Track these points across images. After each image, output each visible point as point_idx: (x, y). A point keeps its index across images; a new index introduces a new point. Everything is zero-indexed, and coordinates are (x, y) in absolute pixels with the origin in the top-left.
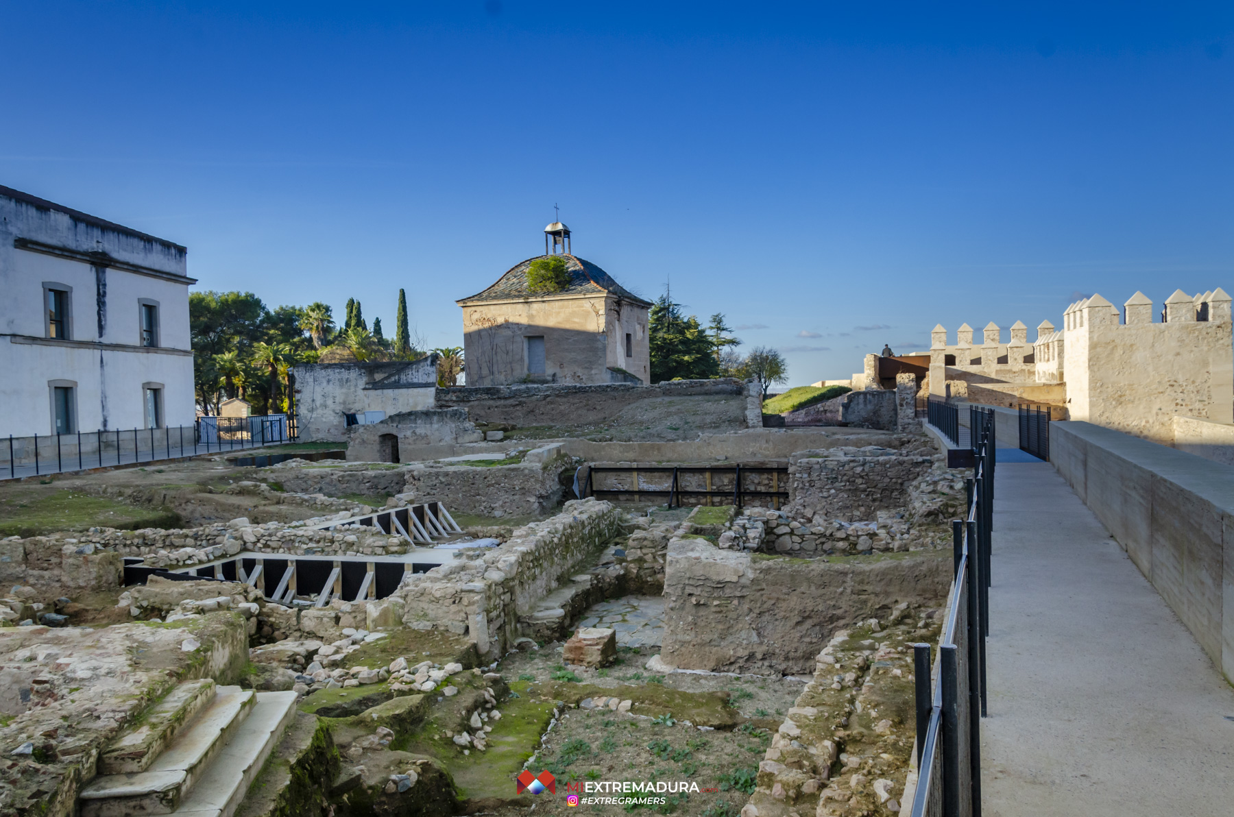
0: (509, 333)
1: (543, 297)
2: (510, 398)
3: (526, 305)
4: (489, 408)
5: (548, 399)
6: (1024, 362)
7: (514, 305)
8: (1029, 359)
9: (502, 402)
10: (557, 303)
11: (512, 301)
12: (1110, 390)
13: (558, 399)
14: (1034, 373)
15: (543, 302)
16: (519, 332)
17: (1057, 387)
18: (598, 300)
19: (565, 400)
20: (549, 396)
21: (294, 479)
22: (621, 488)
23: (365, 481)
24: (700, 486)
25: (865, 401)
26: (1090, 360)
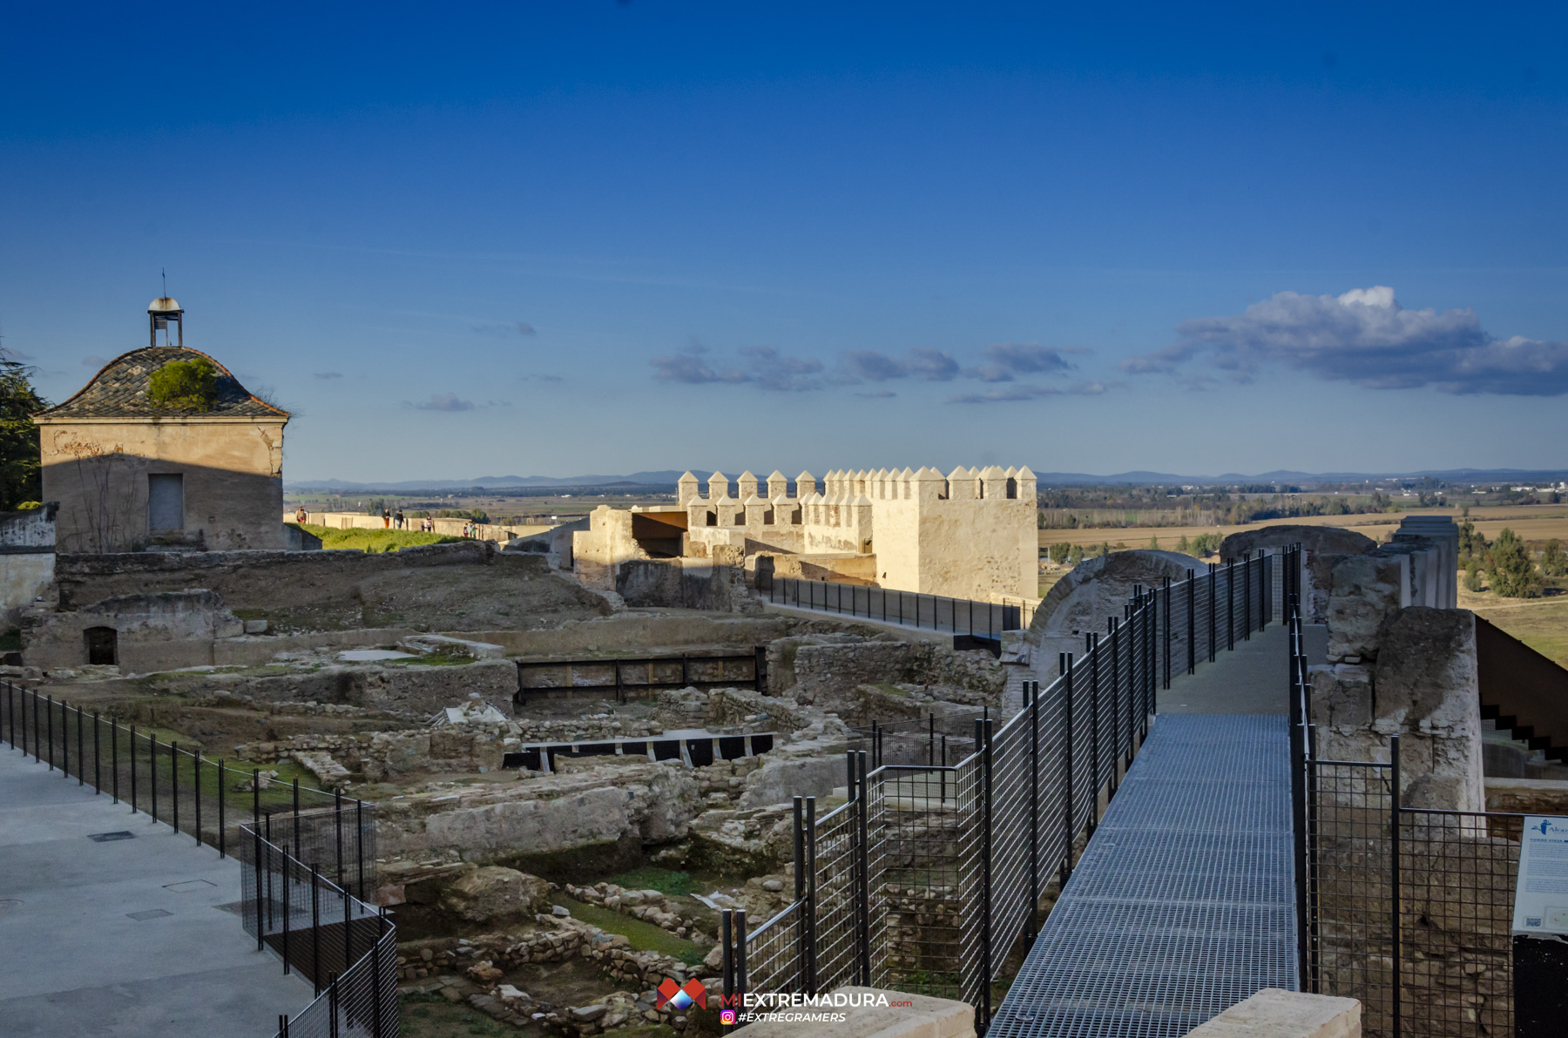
0: (122, 467)
1: (185, 417)
2: (179, 569)
3: (153, 428)
4: (146, 585)
5: (241, 571)
6: (793, 523)
7: (133, 427)
8: (797, 518)
9: (167, 575)
10: (205, 427)
11: (132, 421)
12: (937, 566)
13: (257, 572)
14: (802, 536)
15: (184, 424)
16: (141, 468)
17: (868, 560)
18: (272, 426)
19: (265, 572)
20: (240, 567)
21: (200, 688)
22: (551, 684)
23: (291, 687)
24: (641, 678)
25: (646, 573)
26: (920, 536)
